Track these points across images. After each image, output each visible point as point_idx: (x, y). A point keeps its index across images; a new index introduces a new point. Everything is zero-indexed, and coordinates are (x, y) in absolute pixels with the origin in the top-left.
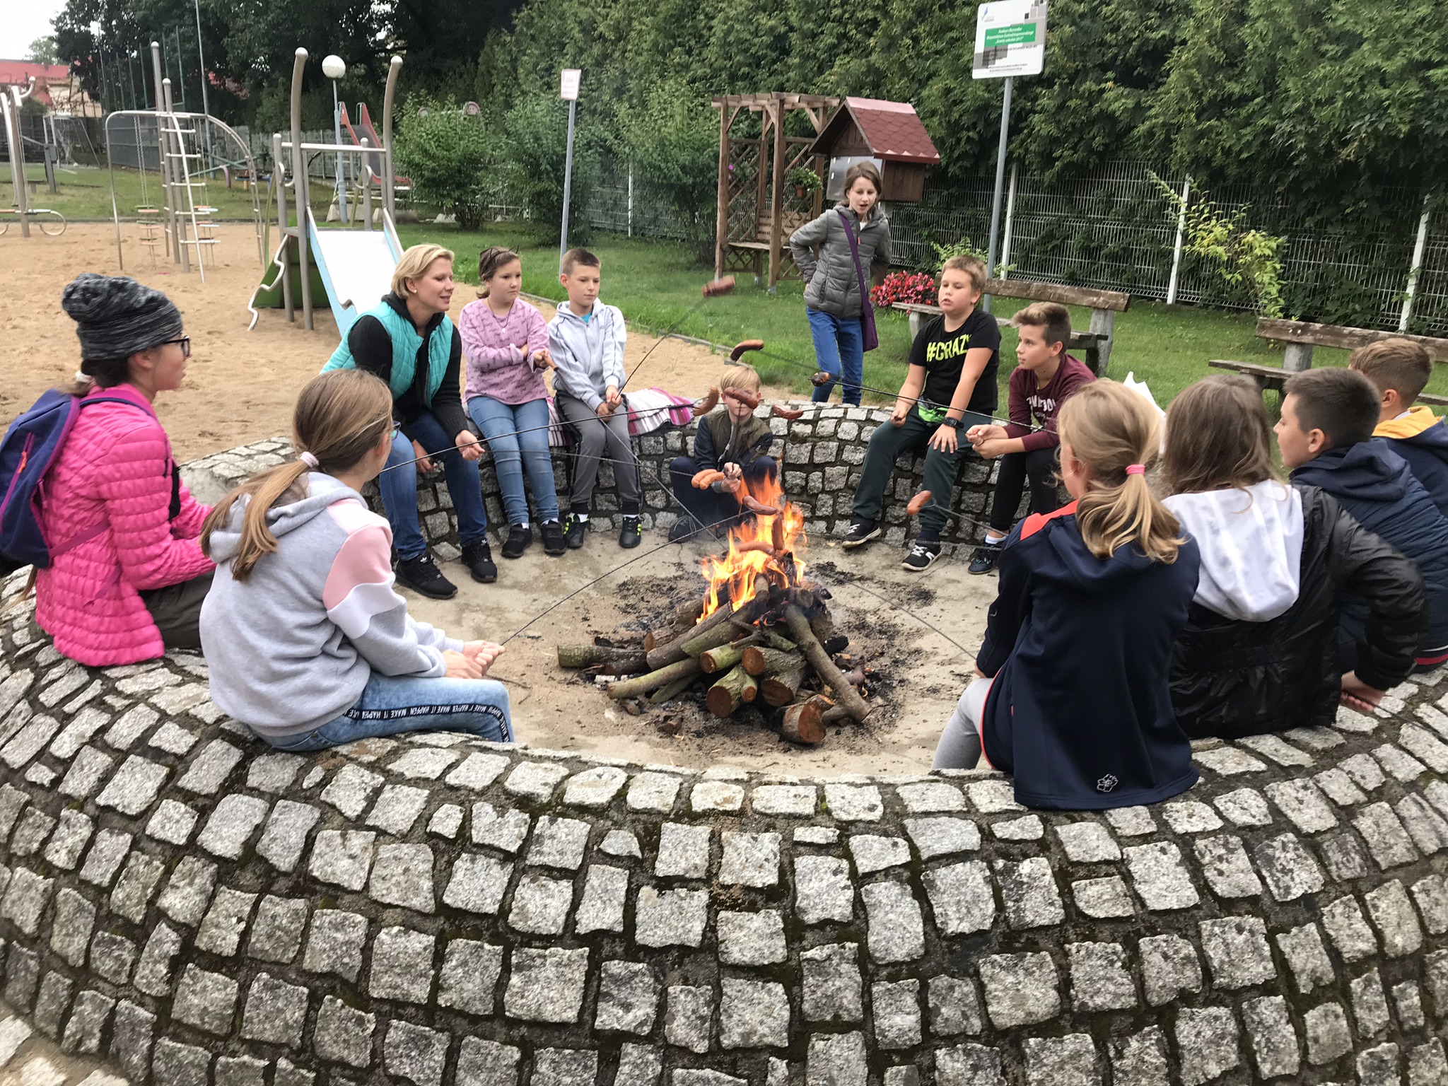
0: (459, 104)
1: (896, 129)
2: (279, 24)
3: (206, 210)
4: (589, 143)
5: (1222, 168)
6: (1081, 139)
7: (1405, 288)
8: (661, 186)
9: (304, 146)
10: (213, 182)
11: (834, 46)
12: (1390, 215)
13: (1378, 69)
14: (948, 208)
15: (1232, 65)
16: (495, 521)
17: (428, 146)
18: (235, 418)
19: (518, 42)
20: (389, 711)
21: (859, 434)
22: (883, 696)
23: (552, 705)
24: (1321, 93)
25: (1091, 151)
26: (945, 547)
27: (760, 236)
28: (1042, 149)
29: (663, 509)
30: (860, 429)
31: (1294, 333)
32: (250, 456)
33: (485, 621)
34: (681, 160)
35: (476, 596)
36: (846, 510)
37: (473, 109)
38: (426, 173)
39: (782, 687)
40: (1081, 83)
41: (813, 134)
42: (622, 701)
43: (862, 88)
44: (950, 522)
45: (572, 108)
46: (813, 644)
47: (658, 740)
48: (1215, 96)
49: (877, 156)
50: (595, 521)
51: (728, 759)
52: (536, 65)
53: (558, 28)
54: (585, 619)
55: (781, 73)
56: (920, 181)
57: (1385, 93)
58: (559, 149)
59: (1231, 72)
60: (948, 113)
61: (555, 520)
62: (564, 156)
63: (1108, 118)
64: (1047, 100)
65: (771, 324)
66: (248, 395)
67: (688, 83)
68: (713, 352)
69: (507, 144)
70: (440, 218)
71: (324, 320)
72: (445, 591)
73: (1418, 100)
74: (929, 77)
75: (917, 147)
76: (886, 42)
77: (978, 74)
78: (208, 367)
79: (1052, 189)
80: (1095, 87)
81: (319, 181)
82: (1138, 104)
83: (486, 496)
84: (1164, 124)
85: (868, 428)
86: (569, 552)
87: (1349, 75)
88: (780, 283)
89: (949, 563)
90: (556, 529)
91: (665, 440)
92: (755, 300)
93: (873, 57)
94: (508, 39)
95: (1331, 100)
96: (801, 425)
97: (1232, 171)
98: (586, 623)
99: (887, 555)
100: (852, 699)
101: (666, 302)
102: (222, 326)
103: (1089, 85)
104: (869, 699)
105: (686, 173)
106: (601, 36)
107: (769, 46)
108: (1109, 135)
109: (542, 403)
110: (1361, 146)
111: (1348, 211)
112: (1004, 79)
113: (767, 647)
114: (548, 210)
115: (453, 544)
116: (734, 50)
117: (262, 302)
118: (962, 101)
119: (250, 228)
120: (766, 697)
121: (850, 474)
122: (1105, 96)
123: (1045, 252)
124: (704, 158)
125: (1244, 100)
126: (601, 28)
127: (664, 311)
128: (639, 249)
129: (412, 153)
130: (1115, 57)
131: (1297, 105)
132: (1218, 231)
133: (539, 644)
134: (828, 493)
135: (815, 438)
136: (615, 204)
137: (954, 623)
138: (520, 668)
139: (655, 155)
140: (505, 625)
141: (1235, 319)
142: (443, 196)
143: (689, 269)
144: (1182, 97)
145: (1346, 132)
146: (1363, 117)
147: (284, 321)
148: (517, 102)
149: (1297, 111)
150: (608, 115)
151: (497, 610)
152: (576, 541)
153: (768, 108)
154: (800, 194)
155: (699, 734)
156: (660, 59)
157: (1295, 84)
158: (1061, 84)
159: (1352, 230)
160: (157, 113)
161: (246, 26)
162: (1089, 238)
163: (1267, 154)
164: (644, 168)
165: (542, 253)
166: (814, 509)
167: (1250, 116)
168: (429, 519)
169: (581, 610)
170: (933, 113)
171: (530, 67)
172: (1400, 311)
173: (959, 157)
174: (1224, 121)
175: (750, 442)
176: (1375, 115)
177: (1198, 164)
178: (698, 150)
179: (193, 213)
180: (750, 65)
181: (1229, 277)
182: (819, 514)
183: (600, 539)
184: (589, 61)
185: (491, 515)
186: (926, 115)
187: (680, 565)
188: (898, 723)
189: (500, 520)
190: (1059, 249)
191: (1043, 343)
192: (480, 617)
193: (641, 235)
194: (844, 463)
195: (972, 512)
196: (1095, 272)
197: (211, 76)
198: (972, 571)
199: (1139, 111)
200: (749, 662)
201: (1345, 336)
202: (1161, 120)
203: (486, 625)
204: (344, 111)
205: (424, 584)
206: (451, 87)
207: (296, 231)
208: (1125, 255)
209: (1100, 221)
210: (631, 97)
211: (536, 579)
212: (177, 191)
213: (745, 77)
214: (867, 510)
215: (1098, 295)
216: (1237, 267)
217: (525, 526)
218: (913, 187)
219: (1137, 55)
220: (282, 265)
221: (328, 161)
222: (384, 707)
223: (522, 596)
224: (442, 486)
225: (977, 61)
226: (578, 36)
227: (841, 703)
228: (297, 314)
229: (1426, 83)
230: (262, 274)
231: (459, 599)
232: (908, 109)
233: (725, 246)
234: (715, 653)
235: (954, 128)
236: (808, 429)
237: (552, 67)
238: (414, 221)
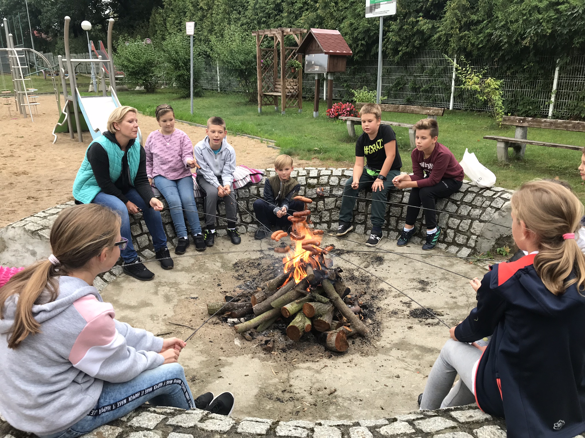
0: (142, 39)
1: (333, 41)
2: (62, 9)
3: (32, 90)
4: (199, 54)
5: (471, 52)
6: (410, 42)
7: (550, 99)
8: (232, 70)
9: (72, 60)
10: (38, 77)
11: (302, 8)
12: (542, 68)
13: (536, 6)
14: (354, 74)
15: (473, 8)
16: (171, 236)
17: (130, 58)
18: (45, 188)
19: (166, 12)
20: (116, 404)
21: (339, 182)
22: (371, 318)
23: (207, 339)
24: (512, 18)
25: (414, 47)
26: (384, 233)
27: (276, 90)
28: (393, 47)
29: (251, 223)
30: (340, 180)
31: (519, 122)
32: (45, 217)
33: (170, 291)
34: (240, 58)
35: (164, 277)
36: (336, 218)
37: (148, 41)
38: (130, 69)
39: (325, 322)
40: (408, 18)
41: (296, 45)
42: (242, 334)
43: (314, 25)
44: (386, 222)
45: (192, 39)
46: (337, 298)
47: (264, 356)
48: (466, 21)
49: (326, 53)
50: (219, 231)
51: (301, 365)
52: (174, 21)
53: (182, 6)
54: (219, 285)
55: (280, 20)
56: (345, 63)
57: (540, 16)
58: (187, 56)
59: (472, 11)
60: (352, 34)
61: (200, 234)
62: (190, 60)
63: (421, 33)
64: (394, 26)
65: (285, 128)
66: (52, 176)
67: (241, 26)
68: (262, 142)
69: (164, 55)
70: (138, 88)
71: (88, 137)
72: (148, 276)
73: (554, 19)
74: (343, 19)
75: (343, 49)
76: (323, 5)
77: (368, 16)
78: (34, 163)
79: (398, 64)
80: (414, 20)
81: (85, 75)
82: (433, 26)
83: (165, 224)
84: (445, 34)
85: (343, 179)
86: (208, 248)
87: (524, 9)
88: (286, 110)
89: (387, 241)
90: (200, 238)
91: (249, 190)
92: (277, 117)
93: (319, 11)
94: (161, 11)
95: (517, 21)
96: (312, 180)
97: (475, 52)
98: (220, 287)
99: (357, 238)
100: (359, 325)
101: (239, 120)
102: (41, 142)
103: (412, 19)
104: (364, 321)
105: (242, 64)
106: (201, 8)
107: (274, 9)
108: (421, 40)
109: (189, 178)
110: (531, 39)
111: (525, 67)
112: (379, 17)
113: (315, 301)
114: (184, 83)
115: (151, 250)
116: (259, 11)
117: (58, 130)
118: (358, 28)
119: (53, 97)
120: (316, 327)
121: (336, 201)
122: (419, 23)
123: (397, 90)
124: (250, 57)
125: (479, 22)
126: (201, 5)
127: (238, 124)
128: (224, 98)
129: (123, 61)
130: (422, 7)
131: (502, 23)
132: (475, 78)
133: (197, 302)
134: (326, 210)
135: (319, 185)
136: (212, 78)
137: (396, 274)
138: (189, 317)
139: (229, 57)
140: (180, 292)
141: (479, 115)
142: (137, 79)
143: (246, 105)
144: (453, 22)
145: (524, 34)
146: (531, 27)
147: (69, 138)
148: (167, 37)
149: (502, 26)
150: (207, 41)
151: (175, 284)
152: (211, 243)
153: (277, 35)
154: (293, 71)
155: (284, 350)
156: (228, 16)
157: (501, 14)
158: (400, 19)
159: (527, 75)
160: (7, 49)
161: (48, 10)
162: (415, 83)
163: (490, 45)
164: (224, 63)
165: (182, 101)
166: (321, 218)
167: (482, 29)
168: (138, 239)
169: (216, 280)
170: (346, 34)
171: (172, 22)
172: (549, 109)
173: (358, 52)
174: (471, 32)
175: (290, 189)
176: (536, 26)
177: (460, 50)
178: (247, 54)
179: (26, 92)
180: (266, 17)
181: (481, 98)
182: (323, 220)
183: (222, 240)
184: (197, 19)
185: (168, 233)
186: (345, 34)
187: (261, 251)
188: (382, 334)
189: (173, 235)
190: (402, 89)
191: (430, 137)
192: (166, 289)
193: (224, 91)
194: (334, 196)
195: (395, 216)
196: (418, 98)
197: (35, 32)
198: (399, 245)
199: (434, 29)
200: (307, 311)
201: (543, 122)
202: (444, 32)
203: (170, 294)
204: (92, 44)
205: (138, 274)
206: (138, 32)
207: (71, 98)
208: (431, 90)
209: (419, 76)
210: (216, 33)
211: (193, 265)
212: (18, 82)
213: (264, 22)
214: (346, 218)
215: (429, 109)
216: (484, 94)
217: (186, 238)
218: (342, 66)
219: (431, 6)
220: (66, 114)
221: (88, 66)
222: (112, 402)
223: (187, 275)
224: (143, 222)
225: (367, 10)
226: (191, 8)
227: (354, 327)
228: (75, 135)
229: (557, 11)
230: (58, 117)
231: (156, 280)
232: (337, 32)
233: (262, 95)
234: (288, 307)
235: (355, 40)
236: (315, 181)
237: (181, 22)
238: (127, 90)
